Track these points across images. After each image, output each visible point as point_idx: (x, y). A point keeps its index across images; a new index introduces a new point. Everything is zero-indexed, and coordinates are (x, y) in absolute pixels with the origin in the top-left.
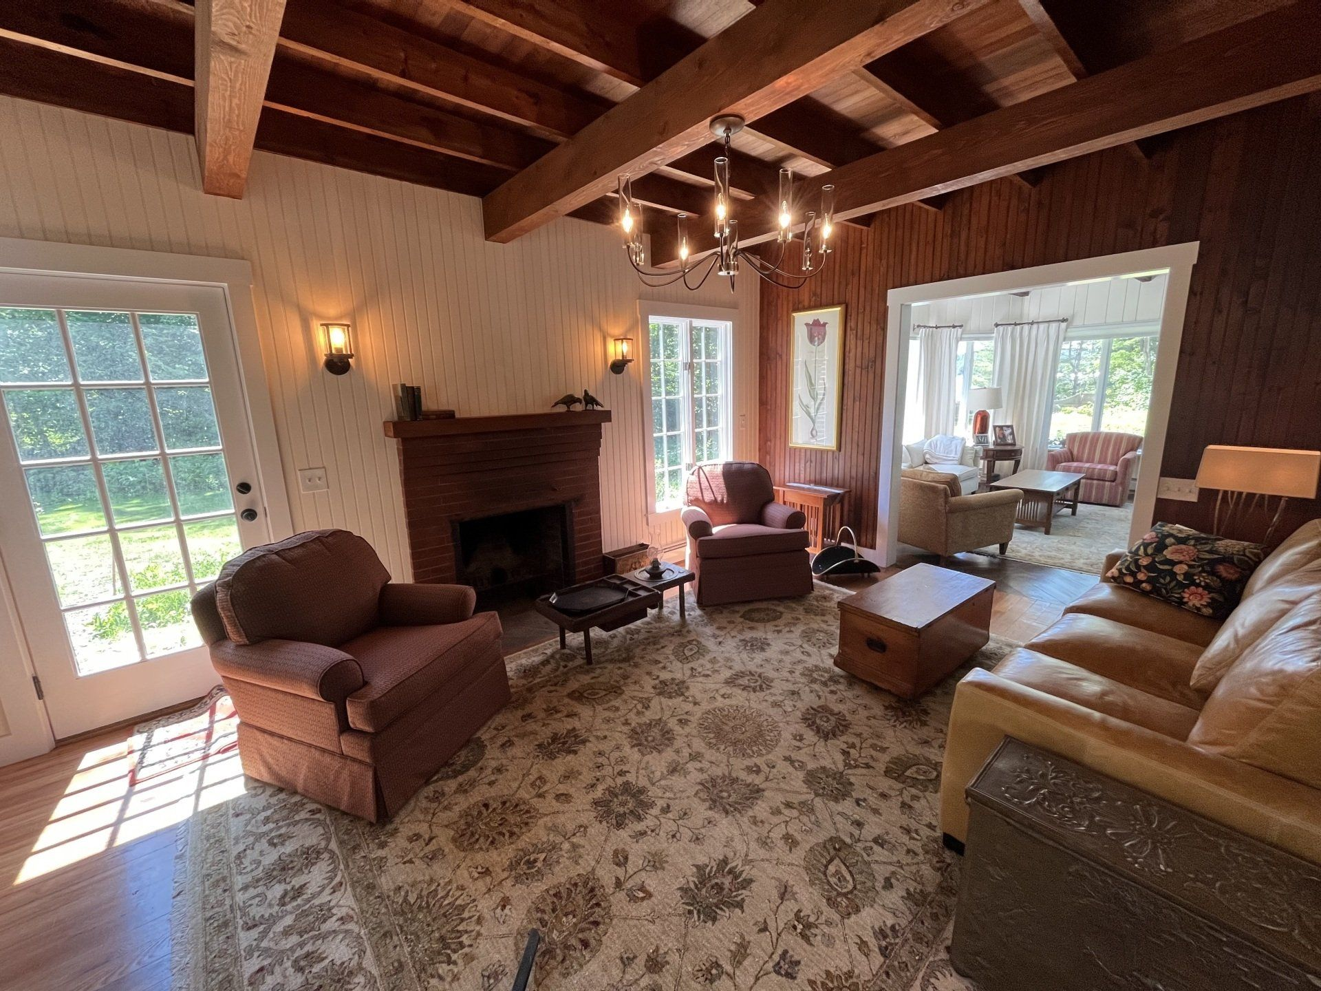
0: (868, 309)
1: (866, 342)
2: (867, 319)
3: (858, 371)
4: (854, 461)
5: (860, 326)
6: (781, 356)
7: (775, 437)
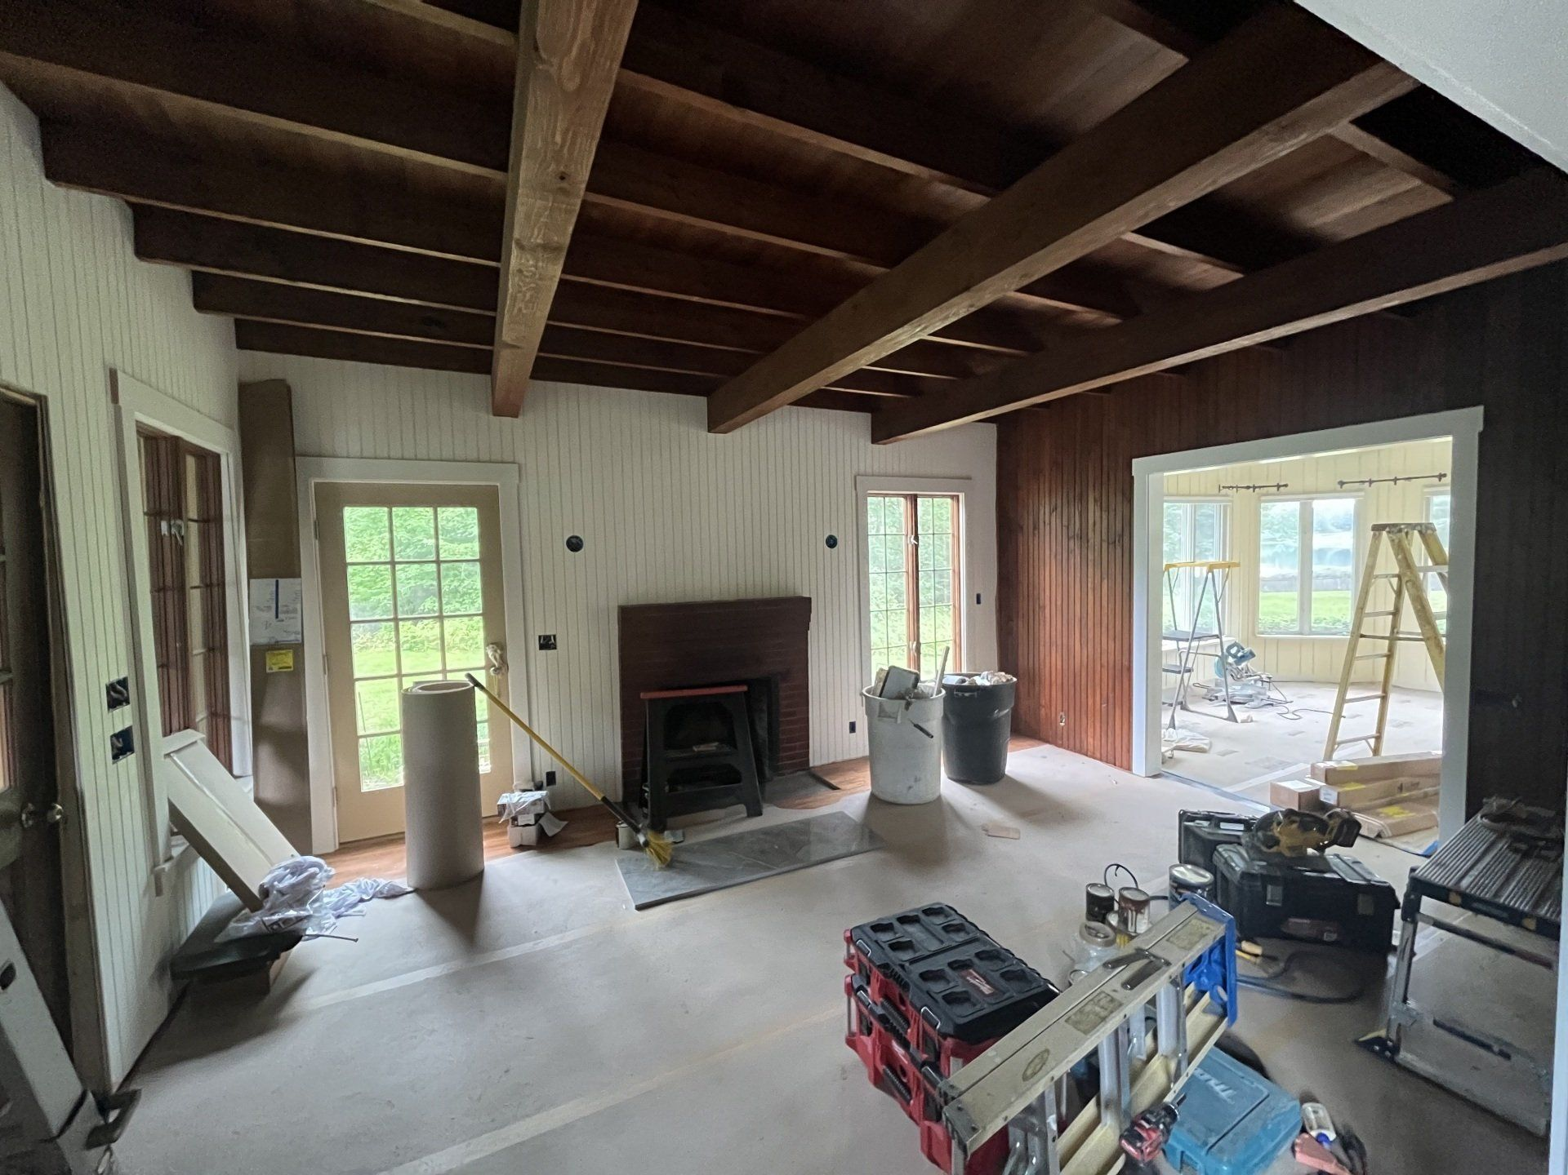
0: (1112, 477)
1: (1112, 514)
2: (1112, 490)
3: (1105, 545)
4: (1104, 646)
5: (1104, 498)
6: (1022, 528)
7: (1018, 617)
